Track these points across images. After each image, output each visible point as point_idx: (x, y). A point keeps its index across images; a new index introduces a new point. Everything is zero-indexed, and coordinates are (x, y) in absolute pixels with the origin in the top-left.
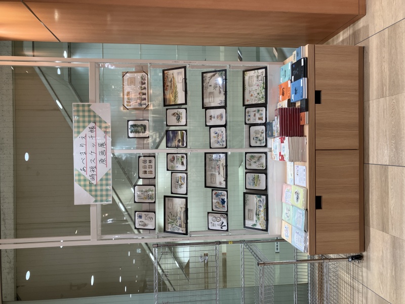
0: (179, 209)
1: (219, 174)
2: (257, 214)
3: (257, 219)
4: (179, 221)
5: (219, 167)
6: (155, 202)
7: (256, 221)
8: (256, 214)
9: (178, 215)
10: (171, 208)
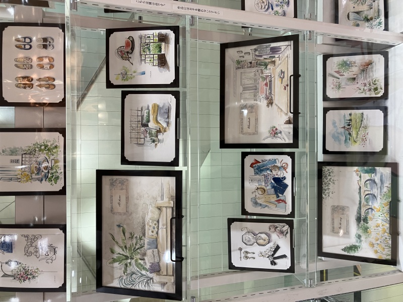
0: (151, 215)
1: (270, 103)
2: (361, 220)
3: (360, 232)
4: (149, 252)
5: (270, 85)
6: (63, 192)
7: (359, 237)
8: (359, 219)
9: (149, 233)
10: (120, 209)
